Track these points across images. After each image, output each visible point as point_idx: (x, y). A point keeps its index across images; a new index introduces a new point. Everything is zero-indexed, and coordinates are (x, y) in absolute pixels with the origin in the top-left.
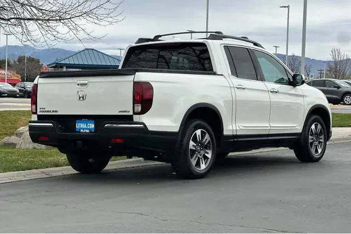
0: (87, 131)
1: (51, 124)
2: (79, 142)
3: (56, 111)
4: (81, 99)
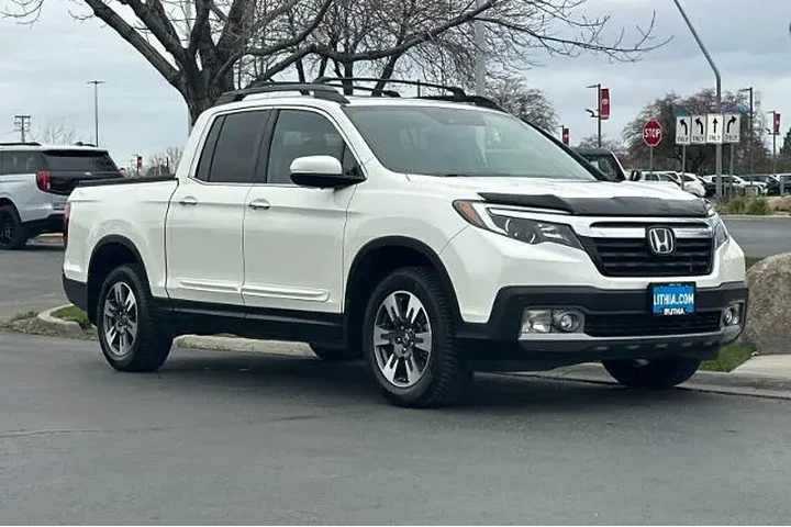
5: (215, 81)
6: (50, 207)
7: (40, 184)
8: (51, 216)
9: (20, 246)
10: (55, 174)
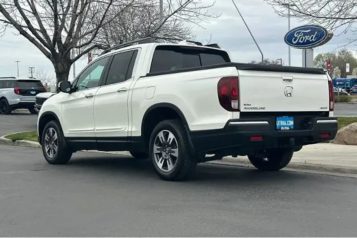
0: (288, 128)
1: (267, 122)
2: (292, 139)
3: (263, 108)
4: (289, 95)
5: (63, 57)
6: (19, 99)
7: (15, 92)
8: (19, 103)
9: (9, 113)
10: (21, 88)
